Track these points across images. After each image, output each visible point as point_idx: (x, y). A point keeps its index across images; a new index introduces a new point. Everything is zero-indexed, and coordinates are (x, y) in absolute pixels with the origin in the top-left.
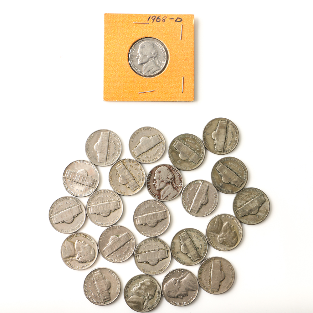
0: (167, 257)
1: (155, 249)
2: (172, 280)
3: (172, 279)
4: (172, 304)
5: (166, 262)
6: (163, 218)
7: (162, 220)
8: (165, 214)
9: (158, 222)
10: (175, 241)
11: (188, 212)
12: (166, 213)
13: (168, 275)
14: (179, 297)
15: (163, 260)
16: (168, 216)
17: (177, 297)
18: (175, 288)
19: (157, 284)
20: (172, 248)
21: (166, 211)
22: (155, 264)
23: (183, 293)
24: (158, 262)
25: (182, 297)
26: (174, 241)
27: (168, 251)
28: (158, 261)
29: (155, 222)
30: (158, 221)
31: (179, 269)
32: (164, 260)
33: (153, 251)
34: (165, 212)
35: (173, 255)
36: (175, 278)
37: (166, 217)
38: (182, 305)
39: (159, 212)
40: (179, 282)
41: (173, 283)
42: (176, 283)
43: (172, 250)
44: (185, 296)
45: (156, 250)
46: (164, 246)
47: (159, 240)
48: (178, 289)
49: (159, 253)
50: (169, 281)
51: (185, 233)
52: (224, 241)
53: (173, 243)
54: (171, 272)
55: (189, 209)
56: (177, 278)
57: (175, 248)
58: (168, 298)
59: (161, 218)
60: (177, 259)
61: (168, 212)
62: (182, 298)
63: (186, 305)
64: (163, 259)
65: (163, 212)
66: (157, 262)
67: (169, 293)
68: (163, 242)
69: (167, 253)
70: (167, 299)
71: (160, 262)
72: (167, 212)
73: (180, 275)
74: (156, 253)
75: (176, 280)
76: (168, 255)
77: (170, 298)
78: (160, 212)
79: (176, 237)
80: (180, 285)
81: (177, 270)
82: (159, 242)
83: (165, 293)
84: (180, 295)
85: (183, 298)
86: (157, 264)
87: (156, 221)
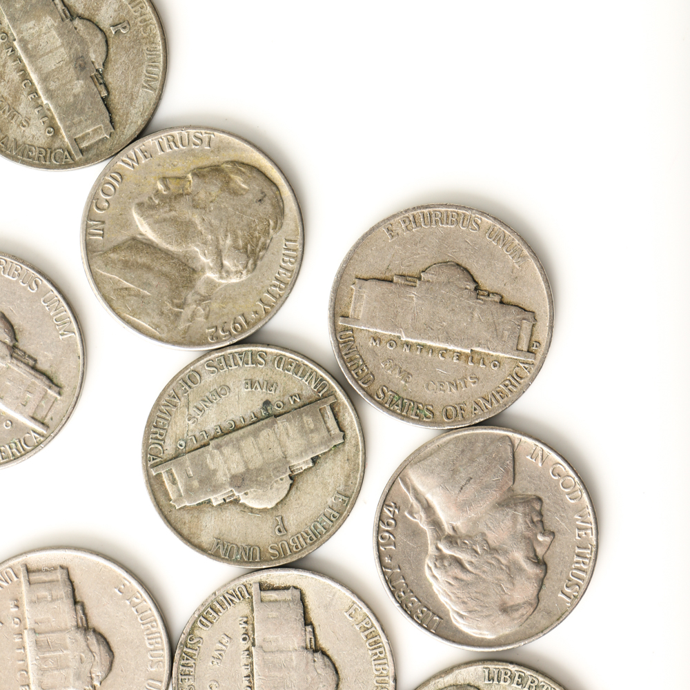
0: (297, 593)
1: (244, 659)
2: (439, 585)
3: (431, 580)
4: (576, 600)
5: (327, 607)
6: (63, 592)
7: (75, 603)
8: (43, 577)
9: (86, 627)
10: (206, 539)
11: (45, 439)
12: (39, 571)
13: (403, 606)
14: (540, 551)
15: (315, 623)
16: (56, 563)
17: (540, 562)
18: (486, 568)
19: (449, 679)
20: (248, 562)
21: (28, 571)
22: (330, 671)
23: (521, 527)
24: (324, 653)
25: (543, 534)
26: (205, 545)
27: (263, 587)
28: (317, 649)
29: (83, 644)
30: (78, 627)
31: (379, 531)
32: (314, 616)
33: (250, 676)
34: (34, 577)
35: (289, 560)
36: (428, 562)
37: (59, 575)
38: (594, 538)
39: (27, 615)
40: (452, 540)
41: (456, 578)
42: (459, 562)
43: (262, 561)
44: (540, 514)
45: (250, 655)
46: (231, 609)
47: (191, 632)
48: (492, 550)
49: (268, 637)
50: (443, 599)
51: (170, 473)
52: (245, 248)
53: (220, 551)
54: (389, 581)
55: (26, 430)
56: (431, 550)
57: (250, 541)
58: (540, 619)
59: (65, 607)
60: (318, 535)
61: (35, 559)
62: (553, 533)
63: (591, 518)
64: (307, 622)
65: (29, 591)
66: (318, 656)
67: (515, 608)
68: (208, 613)
69: (273, 595)
70: (544, 622)
71: (323, 643)
72: (33, 566)
73: (416, 532)
74: (269, 657)
75: (441, 557)
76: (287, 588)
77: (540, 606)
78: (26, 607)
79: (185, 532)
80: (470, 537)
81: (378, 544)
82: (203, 632)
83: (507, 631)
84: (530, 543)
85: (552, 529)
86: (335, 658)
87: (79, 636)
